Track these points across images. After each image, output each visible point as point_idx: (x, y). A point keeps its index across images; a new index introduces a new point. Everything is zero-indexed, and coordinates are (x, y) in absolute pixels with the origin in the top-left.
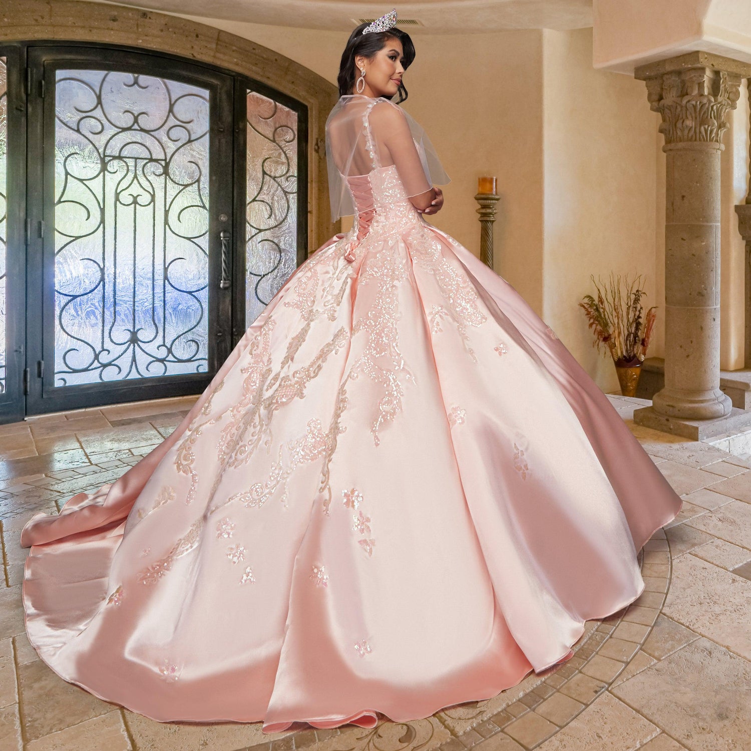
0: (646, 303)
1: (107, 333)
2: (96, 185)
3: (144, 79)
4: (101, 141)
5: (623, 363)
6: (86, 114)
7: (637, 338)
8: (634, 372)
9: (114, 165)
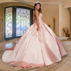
0: (68, 29)
1: (21, 31)
2: (20, 18)
3: (24, 9)
4: (20, 15)
5: (66, 34)
6: (19, 12)
7: (67, 32)
8: (67, 35)
9: (22, 17)
